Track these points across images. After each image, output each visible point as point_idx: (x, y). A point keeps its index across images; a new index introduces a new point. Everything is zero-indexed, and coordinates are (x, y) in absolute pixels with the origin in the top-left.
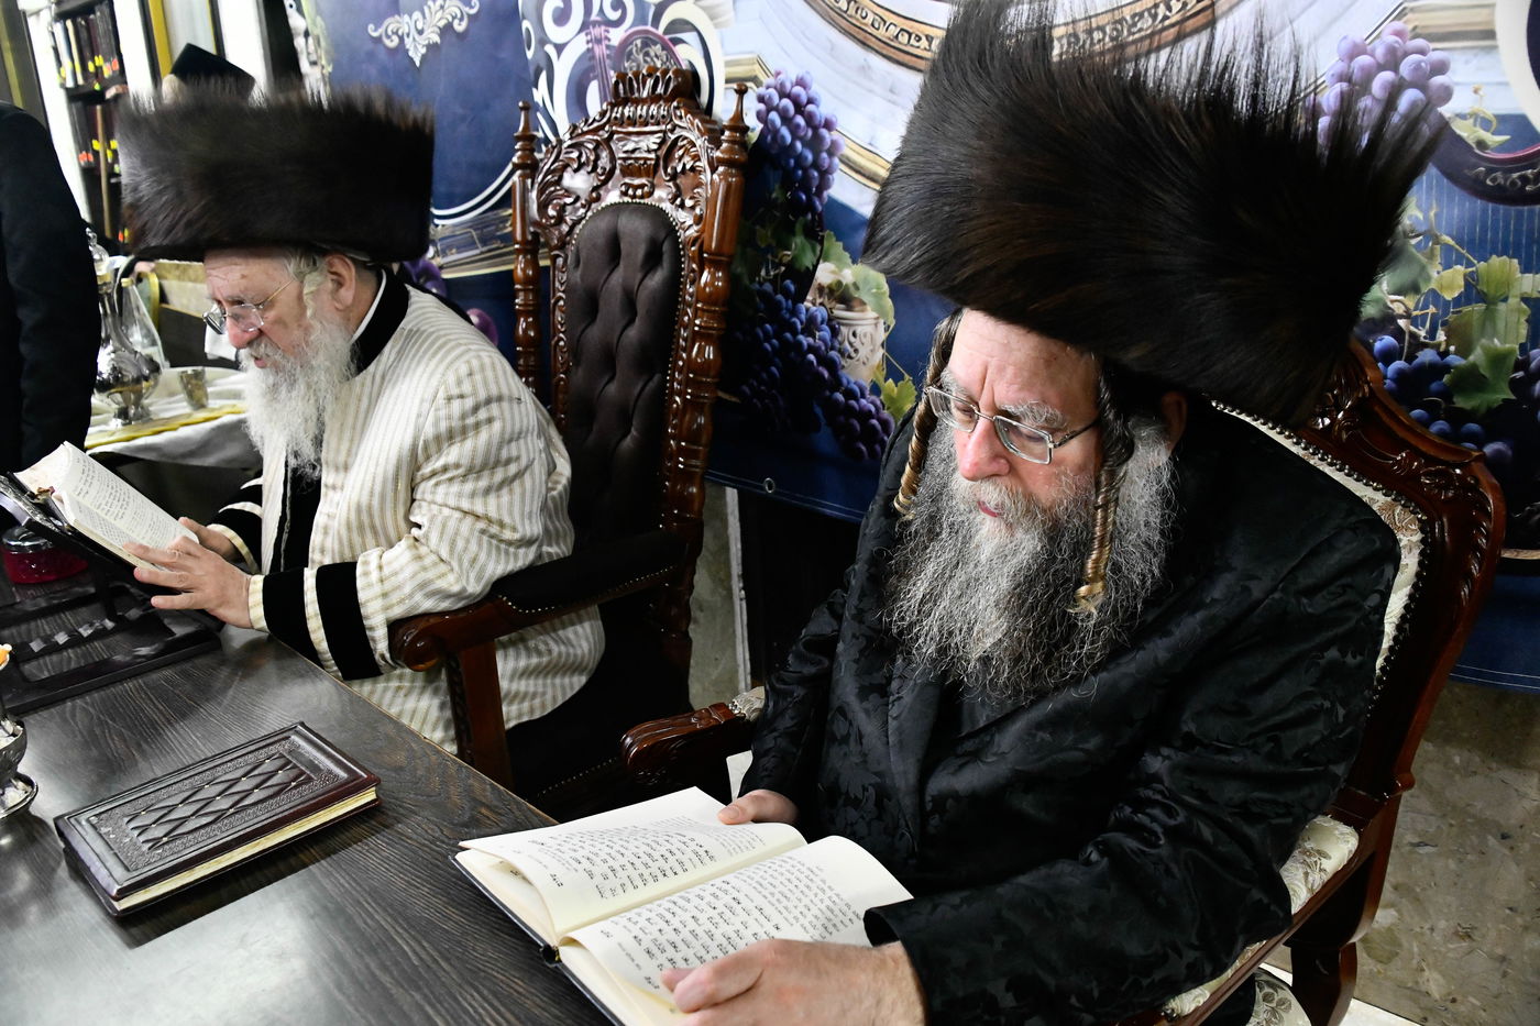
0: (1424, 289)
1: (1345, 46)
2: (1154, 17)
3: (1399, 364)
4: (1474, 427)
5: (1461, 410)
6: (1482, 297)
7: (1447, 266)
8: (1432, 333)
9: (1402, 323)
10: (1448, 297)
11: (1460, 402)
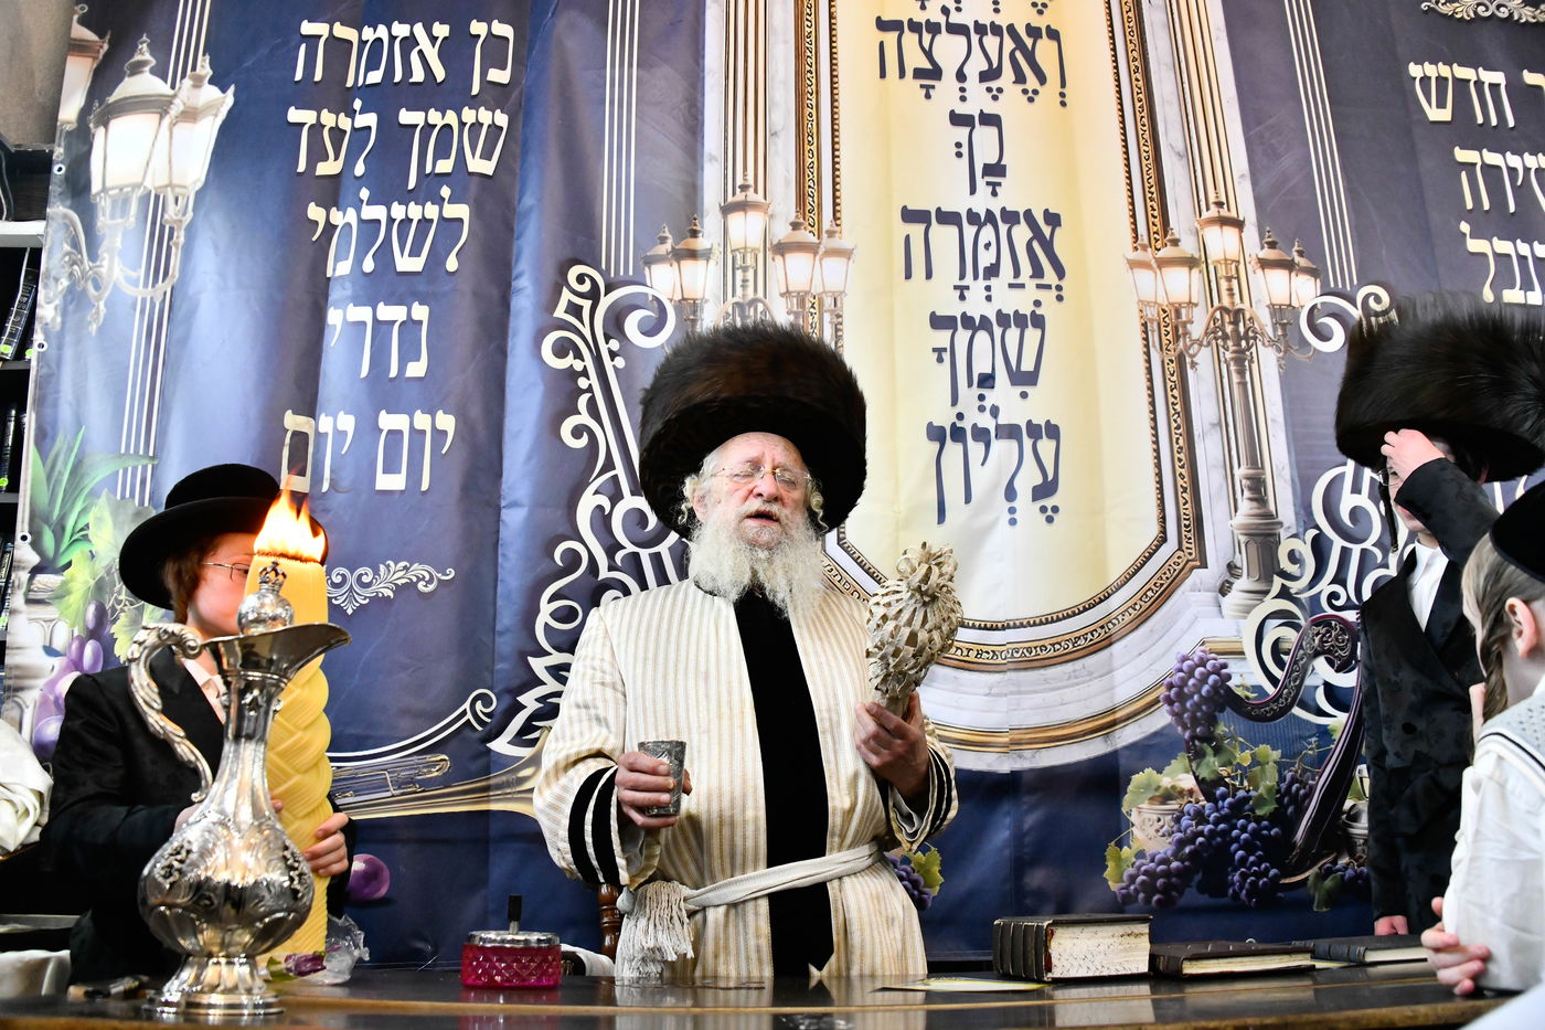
0: (1235, 763)
1: (1179, 656)
2: (1086, 639)
3: (1229, 800)
4: (1265, 823)
5: (1259, 816)
6: (1259, 764)
7: (1243, 751)
8: (1242, 783)
9: (1227, 780)
10: (1246, 765)
11: (1259, 812)
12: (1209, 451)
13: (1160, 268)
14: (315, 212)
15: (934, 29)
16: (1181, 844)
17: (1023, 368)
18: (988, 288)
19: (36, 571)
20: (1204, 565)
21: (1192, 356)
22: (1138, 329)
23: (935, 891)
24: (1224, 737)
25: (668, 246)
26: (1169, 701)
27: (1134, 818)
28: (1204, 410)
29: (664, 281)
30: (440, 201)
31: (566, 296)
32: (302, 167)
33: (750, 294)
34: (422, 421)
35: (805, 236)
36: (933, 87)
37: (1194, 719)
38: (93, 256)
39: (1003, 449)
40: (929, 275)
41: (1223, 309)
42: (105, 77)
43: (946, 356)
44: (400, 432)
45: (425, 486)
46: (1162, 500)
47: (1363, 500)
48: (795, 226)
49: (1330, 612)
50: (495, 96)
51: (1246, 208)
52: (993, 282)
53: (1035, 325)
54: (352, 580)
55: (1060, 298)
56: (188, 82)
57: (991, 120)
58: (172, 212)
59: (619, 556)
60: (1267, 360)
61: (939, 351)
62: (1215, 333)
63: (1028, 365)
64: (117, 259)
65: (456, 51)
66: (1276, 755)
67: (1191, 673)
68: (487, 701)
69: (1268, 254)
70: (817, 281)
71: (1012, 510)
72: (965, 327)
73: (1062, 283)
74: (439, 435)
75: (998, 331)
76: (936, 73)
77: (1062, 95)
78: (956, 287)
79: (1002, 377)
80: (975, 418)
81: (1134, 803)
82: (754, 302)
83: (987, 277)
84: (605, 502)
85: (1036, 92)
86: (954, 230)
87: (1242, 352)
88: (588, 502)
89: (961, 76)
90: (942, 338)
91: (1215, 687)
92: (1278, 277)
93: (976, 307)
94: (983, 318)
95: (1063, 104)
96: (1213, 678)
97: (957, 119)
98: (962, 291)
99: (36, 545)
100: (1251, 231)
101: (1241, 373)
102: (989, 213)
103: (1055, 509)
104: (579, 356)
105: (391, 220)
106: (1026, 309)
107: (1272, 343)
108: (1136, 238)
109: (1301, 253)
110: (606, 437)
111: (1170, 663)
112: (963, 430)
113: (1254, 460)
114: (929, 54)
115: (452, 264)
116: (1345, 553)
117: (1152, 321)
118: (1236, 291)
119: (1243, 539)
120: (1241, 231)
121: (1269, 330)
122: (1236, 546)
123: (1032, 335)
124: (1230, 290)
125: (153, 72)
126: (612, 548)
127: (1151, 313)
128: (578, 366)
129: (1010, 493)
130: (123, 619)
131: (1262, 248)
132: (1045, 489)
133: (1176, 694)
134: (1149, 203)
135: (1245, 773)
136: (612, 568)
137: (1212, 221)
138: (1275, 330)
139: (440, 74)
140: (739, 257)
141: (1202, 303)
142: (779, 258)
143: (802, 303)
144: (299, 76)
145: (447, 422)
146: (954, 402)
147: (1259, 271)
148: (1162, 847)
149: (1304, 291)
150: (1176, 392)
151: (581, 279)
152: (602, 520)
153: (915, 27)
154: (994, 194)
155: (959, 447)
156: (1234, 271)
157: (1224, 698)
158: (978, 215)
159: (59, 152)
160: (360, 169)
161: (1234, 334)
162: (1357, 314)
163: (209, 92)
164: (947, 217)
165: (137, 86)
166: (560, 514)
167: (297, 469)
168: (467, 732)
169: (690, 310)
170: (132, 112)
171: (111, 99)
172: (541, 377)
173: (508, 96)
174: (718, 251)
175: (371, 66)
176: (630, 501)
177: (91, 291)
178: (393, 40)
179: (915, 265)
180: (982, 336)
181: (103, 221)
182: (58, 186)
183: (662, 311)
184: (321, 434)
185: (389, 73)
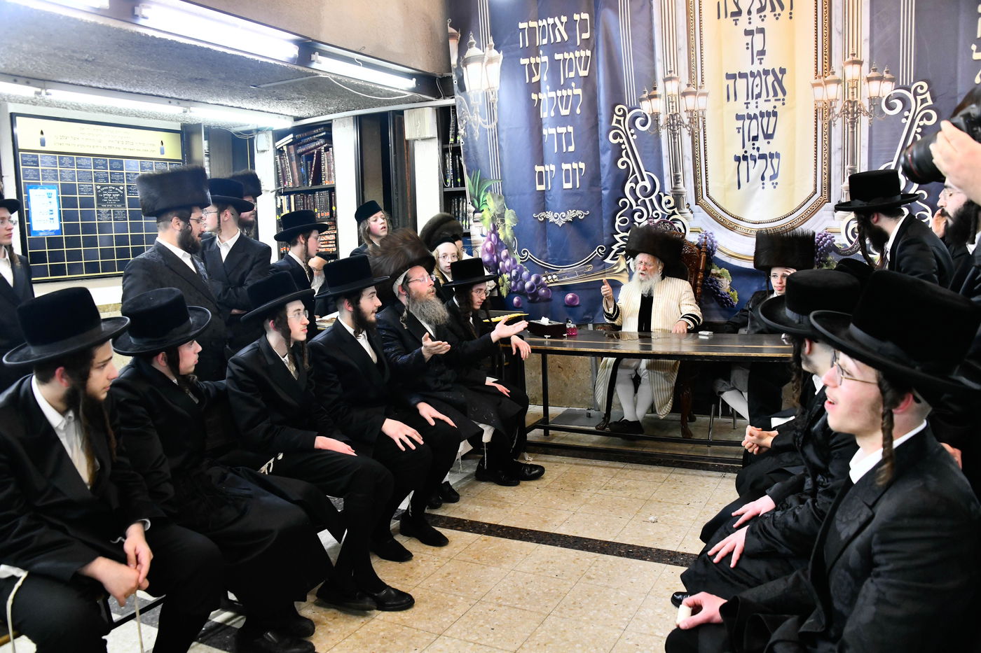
1: (821, 232)
12: (836, 159)
13: (826, 85)
14: (534, 96)
17: (769, 133)
18: (757, 103)
19: (474, 212)
20: (830, 201)
21: (834, 121)
22: (814, 112)
23: (736, 303)
24: (830, 261)
25: (646, 95)
28: (836, 142)
29: (646, 107)
30: (572, 88)
31: (615, 117)
32: (527, 81)
33: (675, 112)
34: (575, 166)
35: (692, 89)
36: (738, 20)
38: (472, 115)
39: (761, 162)
40: (735, 100)
41: (849, 101)
42: (462, 48)
43: (741, 131)
44: (569, 170)
45: (578, 187)
46: (816, 178)
48: (688, 85)
50: (586, 44)
51: (865, 55)
52: (759, 100)
53: (774, 116)
54: (560, 216)
55: (784, 104)
56: (487, 48)
57: (762, 31)
58: (492, 97)
59: (639, 202)
60: (864, 122)
61: (739, 129)
62: (845, 111)
63: (770, 132)
64: (479, 116)
65: (570, 26)
67: (821, 239)
68: (602, 248)
69: (873, 74)
70: (697, 106)
71: (763, 184)
72: (748, 119)
73: (785, 98)
74: (580, 169)
75: (760, 119)
76: (739, 13)
77: (791, 13)
78: (745, 103)
79: (761, 136)
80: (751, 152)
82: (676, 114)
83: (756, 99)
84: (633, 185)
85: (779, 15)
86: (745, 80)
87: (854, 119)
88: (628, 186)
89: (749, 12)
90: (740, 123)
91: (829, 244)
92: (875, 84)
93: (752, 110)
94: (755, 114)
95: (791, 18)
96: (828, 241)
97: (748, 33)
98: (747, 104)
99: (473, 205)
100: (866, 66)
101: (853, 128)
102: (758, 71)
103: (777, 183)
104: (621, 138)
105: (557, 97)
106: (770, 110)
107: (868, 114)
108: (817, 74)
109: (887, 72)
110: (632, 164)
112: (747, 156)
113: (853, 162)
114: (737, 4)
115: (578, 111)
117: (819, 108)
118: (855, 93)
120: (861, 66)
121: (867, 109)
122: (843, 194)
123: (773, 119)
124: (853, 93)
125: (476, 47)
126: (637, 199)
127: (820, 105)
128: (621, 141)
129: (763, 178)
130: (500, 228)
131: (870, 72)
132: (773, 177)
134: (824, 57)
136: (637, 206)
137: (849, 63)
138: (870, 108)
139: (566, 38)
140: (670, 98)
141: (841, 99)
142: (683, 98)
143: (692, 115)
144: (521, 46)
145: (582, 165)
146: (744, 147)
147: (867, 83)
149: (887, 89)
150: (826, 136)
151: (619, 110)
152: (633, 191)
154: (761, 63)
155: (746, 162)
156: (855, 85)
157: (832, 248)
158: (754, 73)
159: (454, 76)
160: (545, 78)
161: (852, 112)
162: (911, 96)
163: (494, 53)
164: (742, 75)
165: (473, 52)
166: (620, 191)
167: (541, 183)
168: (597, 258)
169: (656, 117)
170: (473, 62)
171: (466, 57)
172: (610, 147)
173: (589, 43)
174: (663, 95)
175: (544, 37)
176: (641, 184)
177: (473, 125)
178: (548, 25)
179: (731, 95)
180: (754, 122)
181: (472, 102)
182: (456, 88)
183: (647, 117)
184: (546, 172)
185: (549, 39)
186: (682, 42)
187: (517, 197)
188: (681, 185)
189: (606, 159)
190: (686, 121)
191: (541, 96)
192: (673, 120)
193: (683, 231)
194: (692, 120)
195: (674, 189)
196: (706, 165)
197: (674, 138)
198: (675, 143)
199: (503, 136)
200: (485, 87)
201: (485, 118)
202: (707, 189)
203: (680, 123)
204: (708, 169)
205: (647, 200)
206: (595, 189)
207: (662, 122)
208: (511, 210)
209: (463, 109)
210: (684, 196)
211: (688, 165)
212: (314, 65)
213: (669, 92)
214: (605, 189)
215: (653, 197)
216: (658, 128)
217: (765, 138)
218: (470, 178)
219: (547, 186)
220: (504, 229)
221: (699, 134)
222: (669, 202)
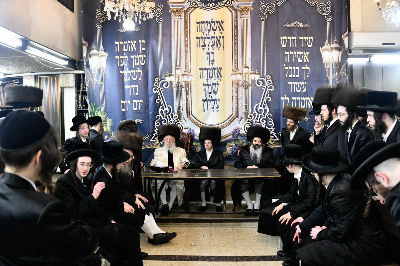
0: (240, 142)
3: (239, 147)
12: (240, 101)
13: (236, 74)
14: (121, 72)
15: (205, 38)
16: (232, 152)
17: (215, 91)
18: (211, 80)
20: (238, 117)
21: (239, 88)
22: (232, 84)
24: (239, 139)
25: (168, 74)
26: (232, 135)
27: (227, 149)
28: (240, 96)
29: (168, 79)
30: (137, 70)
31: (155, 82)
32: (118, 66)
33: (179, 82)
34: (138, 101)
35: (186, 73)
36: (204, 48)
37: (235, 137)
38: (93, 78)
39: (212, 102)
40: (203, 78)
41: (244, 81)
42: (89, 49)
43: (205, 90)
44: (136, 103)
45: (140, 110)
46: (233, 109)
47: (262, 108)
48: (185, 72)
49: (255, 123)
50: (144, 52)
51: (250, 65)
52: (212, 79)
53: (217, 85)
55: (221, 81)
56: (101, 51)
57: (213, 53)
58: (102, 71)
59: (164, 116)
60: (250, 89)
61: (204, 89)
62: (243, 85)
63: (216, 91)
64: (96, 79)
65: (137, 45)
66: (246, 141)
67: (235, 131)
68: (149, 135)
69: (252, 72)
70: (188, 80)
71: (213, 110)
72: (208, 86)
73: (222, 78)
74: (141, 103)
75: (212, 86)
76: (205, 46)
77: (224, 48)
79: (212, 92)
80: (209, 98)
81: (227, 147)
82: (180, 82)
83: (211, 78)
84: (162, 110)
85: (219, 48)
86: (207, 71)
87: (246, 87)
88: (160, 110)
89: (209, 46)
90: (204, 87)
91: (238, 133)
92: (253, 75)
93: (209, 83)
94: (210, 84)
95: (224, 49)
96: (238, 132)
97: (208, 53)
98: (207, 80)
100: (250, 69)
101: (246, 90)
102: (212, 68)
103: (218, 110)
104: (157, 91)
105: (131, 73)
106: (216, 83)
107: (251, 86)
108: (233, 70)
109: (257, 71)
110: (162, 101)
111: (233, 130)
112: (207, 100)
113: (246, 103)
114: (204, 43)
115: (140, 79)
116: (258, 115)
119: (243, 114)
120: (248, 69)
121: (251, 84)
122: (242, 115)
123: (217, 86)
124: (246, 78)
125: (96, 49)
126: (163, 115)
127: (234, 82)
129: (213, 108)
132: (217, 108)
133: (233, 134)
134: (235, 64)
135: (241, 144)
136: (163, 118)
137: (244, 67)
139: (135, 49)
140: (178, 76)
141: (241, 80)
142: (183, 76)
143: (186, 83)
144: (116, 51)
145: (141, 101)
146: (206, 96)
147: (250, 75)
148: (230, 152)
149: (257, 77)
150: (236, 93)
151: (157, 80)
152: (162, 112)
153: (202, 38)
154: (213, 65)
155: (207, 102)
156: (246, 75)
157: (239, 135)
158: (210, 69)
159: (84, 61)
160: (126, 65)
161: (245, 85)
162: (265, 80)
163: (104, 53)
164: (206, 69)
165: (94, 52)
166: (156, 112)
167: (123, 108)
168: (147, 139)
169: (171, 83)
170: (94, 56)
171: (90, 53)
172: (153, 94)
173: (145, 52)
174: (175, 75)
175: (126, 48)
176: (165, 109)
177: (93, 83)
178: (128, 43)
179: (201, 76)
180: (210, 87)
181: (93, 73)
182: (85, 66)
183: (168, 83)
184: (126, 103)
185: (128, 49)
186: (183, 55)
187: (113, 113)
188: (181, 110)
189: (151, 99)
190: (184, 85)
191: (124, 72)
192: (179, 85)
193: (181, 128)
194: (186, 85)
195: (178, 111)
196: (191, 103)
197: (179, 92)
198: (179, 93)
199: (107, 87)
200: (99, 67)
201: (98, 80)
202: (192, 112)
203: (181, 86)
204: (192, 104)
205: (167, 116)
206: (147, 111)
207: (174, 85)
208: (110, 119)
209: (88, 76)
210: (182, 114)
211: (184, 102)
212: (27, 51)
213: (177, 74)
214: (151, 111)
215: (170, 115)
216: (172, 87)
217: (214, 93)
218: (90, 104)
219: (126, 109)
220: (106, 127)
221: (189, 90)
222: (176, 117)
